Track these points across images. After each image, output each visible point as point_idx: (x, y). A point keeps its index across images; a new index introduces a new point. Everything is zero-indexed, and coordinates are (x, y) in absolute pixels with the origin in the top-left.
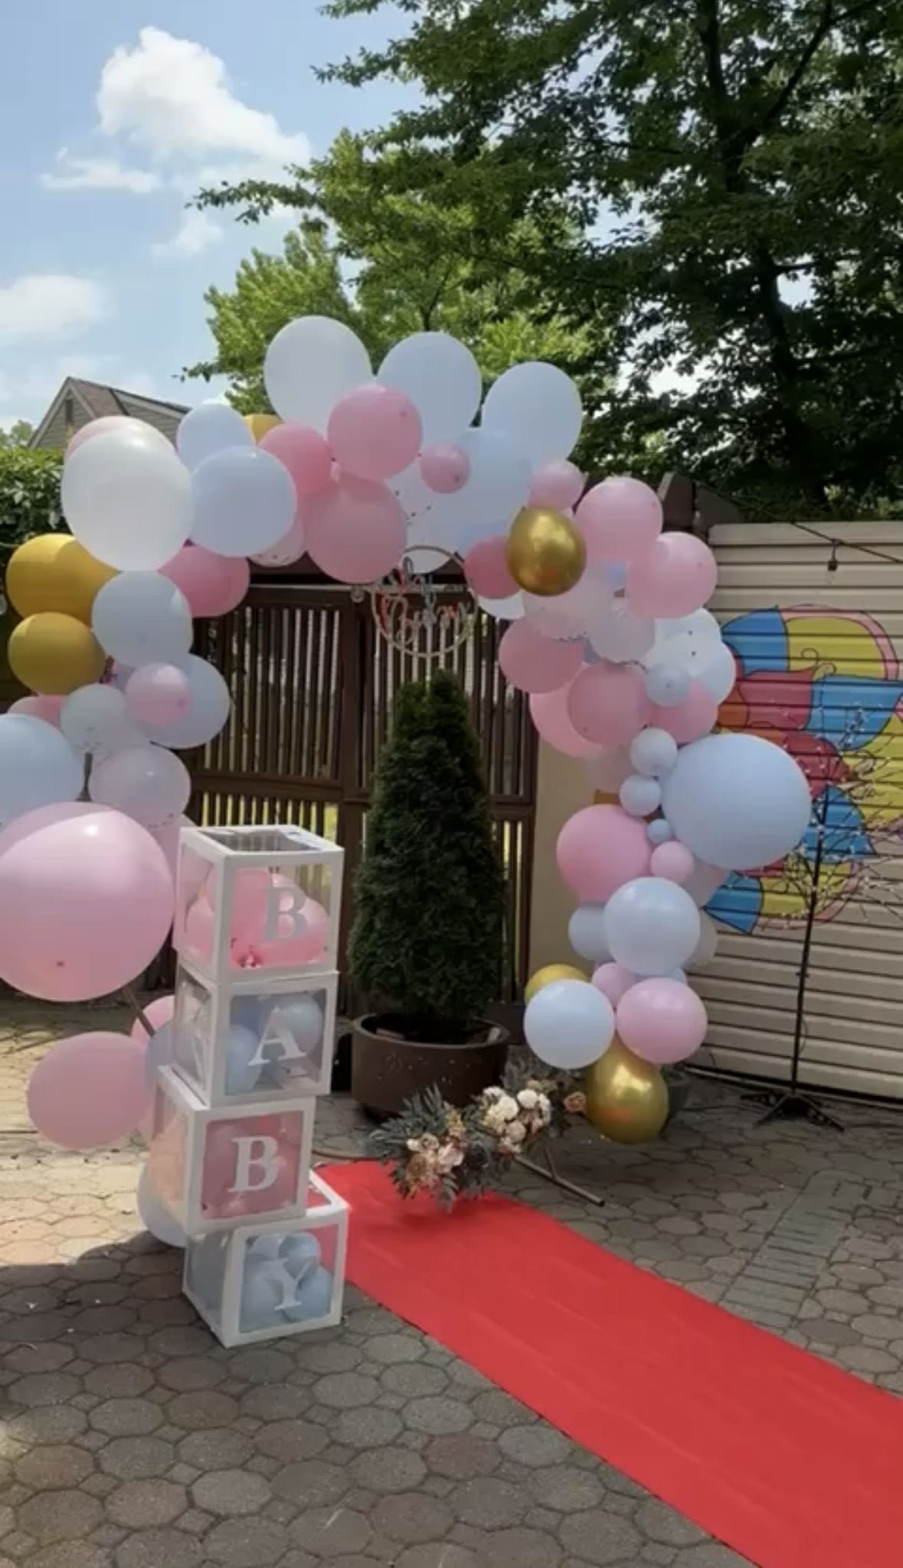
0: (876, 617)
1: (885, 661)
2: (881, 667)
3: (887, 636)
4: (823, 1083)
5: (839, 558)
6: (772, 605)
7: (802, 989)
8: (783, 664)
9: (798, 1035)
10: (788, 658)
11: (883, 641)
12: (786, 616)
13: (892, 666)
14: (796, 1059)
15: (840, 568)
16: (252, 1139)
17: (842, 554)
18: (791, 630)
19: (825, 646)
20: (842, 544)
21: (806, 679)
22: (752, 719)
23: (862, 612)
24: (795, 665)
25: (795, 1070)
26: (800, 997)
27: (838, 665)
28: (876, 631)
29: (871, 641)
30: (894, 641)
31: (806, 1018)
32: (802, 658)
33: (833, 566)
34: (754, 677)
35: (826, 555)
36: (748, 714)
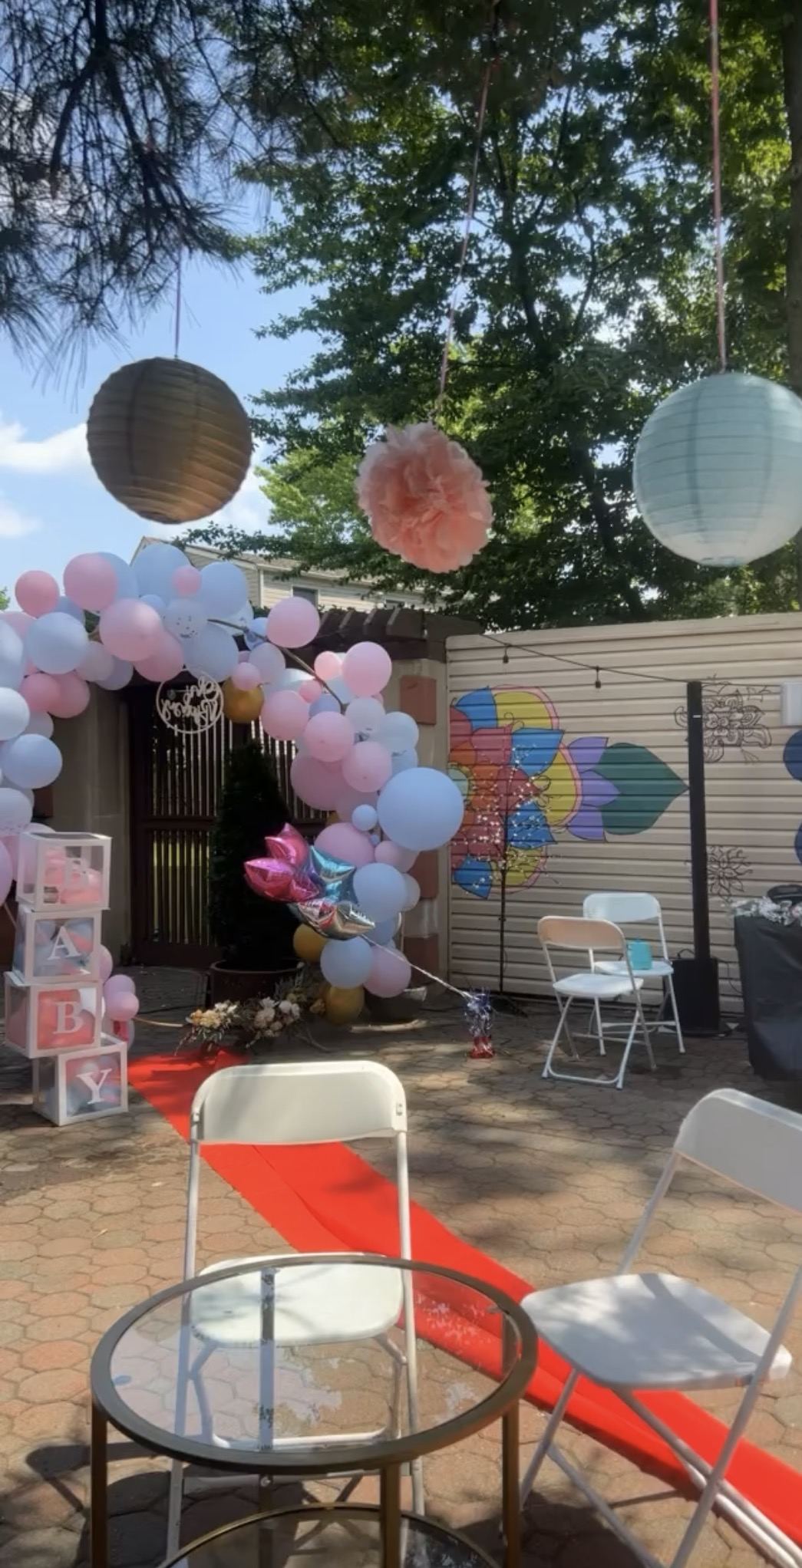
0: (544, 690)
1: (551, 718)
2: (549, 721)
3: (551, 702)
4: (525, 992)
5: (509, 655)
6: (484, 686)
7: (502, 931)
8: (493, 723)
9: (502, 962)
10: (497, 719)
11: (549, 705)
12: (494, 692)
13: (555, 721)
14: (502, 977)
15: (510, 661)
16: (65, 1003)
17: (511, 652)
18: (498, 700)
19: (517, 710)
20: (510, 646)
21: (508, 732)
22: (479, 760)
23: (537, 687)
24: (502, 723)
25: (501, 985)
26: (502, 937)
27: (526, 722)
28: (546, 699)
29: (542, 706)
30: (556, 705)
31: (507, 950)
32: (505, 719)
33: (506, 660)
34: (479, 732)
35: (501, 654)
36: (476, 756)
